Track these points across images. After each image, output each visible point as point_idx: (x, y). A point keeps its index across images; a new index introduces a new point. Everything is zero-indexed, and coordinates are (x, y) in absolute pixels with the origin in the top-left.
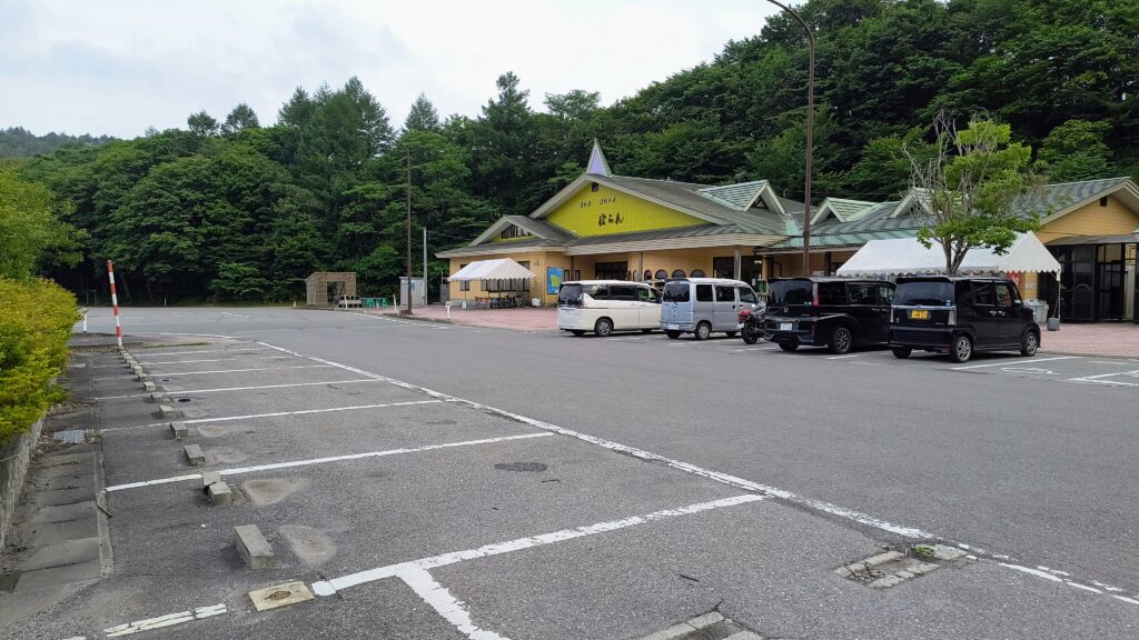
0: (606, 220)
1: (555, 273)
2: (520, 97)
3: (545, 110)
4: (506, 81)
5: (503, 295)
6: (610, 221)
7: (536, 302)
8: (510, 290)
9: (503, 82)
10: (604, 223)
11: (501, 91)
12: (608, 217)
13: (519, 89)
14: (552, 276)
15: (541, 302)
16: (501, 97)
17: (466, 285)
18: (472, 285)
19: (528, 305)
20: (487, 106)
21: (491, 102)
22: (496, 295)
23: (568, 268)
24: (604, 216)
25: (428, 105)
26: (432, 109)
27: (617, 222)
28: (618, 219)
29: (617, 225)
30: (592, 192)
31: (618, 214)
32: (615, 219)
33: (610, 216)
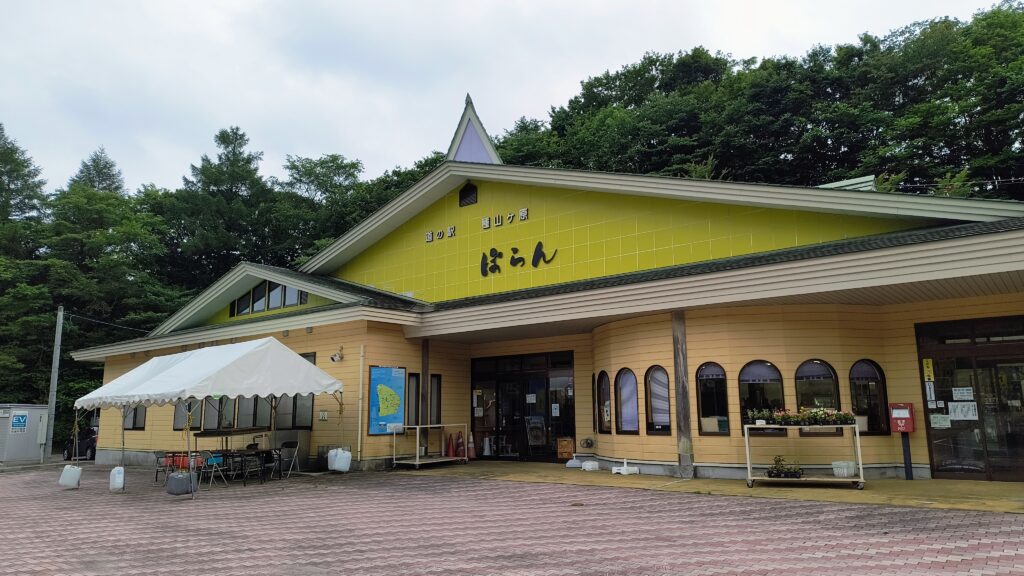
0: (502, 262)
1: (388, 381)
2: (249, 160)
3: (285, 176)
4: (229, 139)
5: (237, 443)
6: (514, 262)
7: (340, 459)
8: (256, 428)
9: (224, 138)
10: (495, 268)
11: (221, 150)
12: (508, 255)
13: (247, 150)
14: (383, 390)
15: (354, 460)
16: (220, 158)
17: (136, 416)
18: (152, 416)
19: (316, 466)
20: (199, 164)
21: (206, 160)
22: (212, 444)
23: (417, 368)
24: (496, 254)
25: (109, 165)
26: (115, 170)
27: (535, 263)
28: (539, 255)
29: (535, 270)
30: (460, 206)
31: (540, 246)
32: (529, 256)
33: (515, 251)
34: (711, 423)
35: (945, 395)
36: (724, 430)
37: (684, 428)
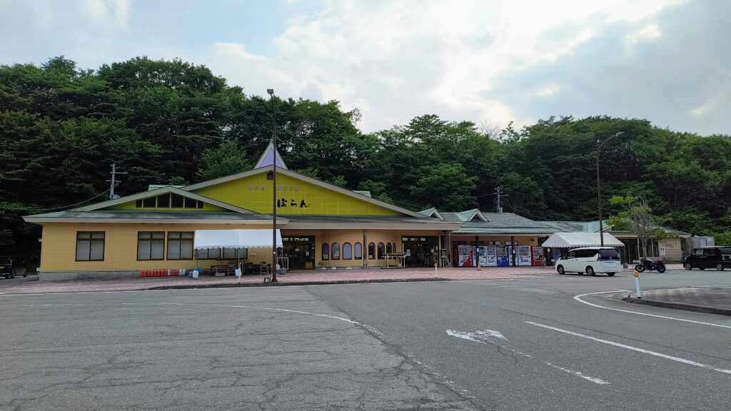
0: (286, 204)
6: (292, 204)
10: (283, 205)
12: (290, 202)
24: (285, 201)
27: (301, 206)
28: (303, 204)
29: (300, 208)
30: (268, 179)
31: (303, 201)
32: (299, 204)
33: (293, 201)
34: (371, 256)
35: (405, 251)
36: (374, 258)
37: (365, 257)
